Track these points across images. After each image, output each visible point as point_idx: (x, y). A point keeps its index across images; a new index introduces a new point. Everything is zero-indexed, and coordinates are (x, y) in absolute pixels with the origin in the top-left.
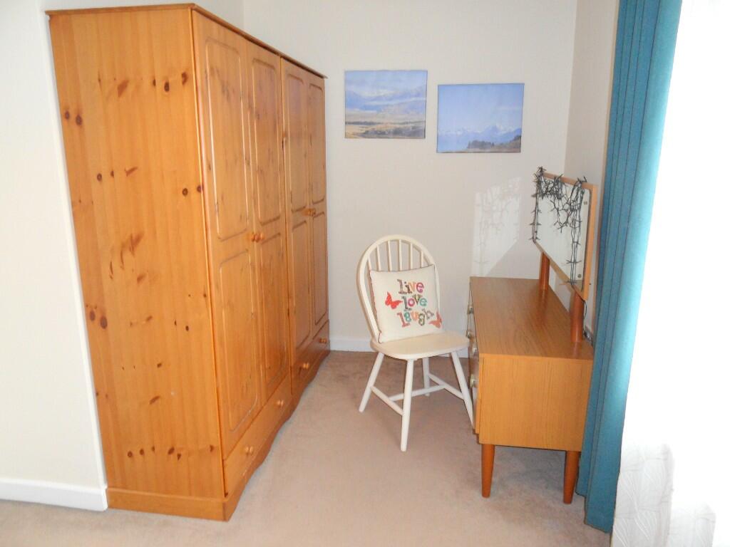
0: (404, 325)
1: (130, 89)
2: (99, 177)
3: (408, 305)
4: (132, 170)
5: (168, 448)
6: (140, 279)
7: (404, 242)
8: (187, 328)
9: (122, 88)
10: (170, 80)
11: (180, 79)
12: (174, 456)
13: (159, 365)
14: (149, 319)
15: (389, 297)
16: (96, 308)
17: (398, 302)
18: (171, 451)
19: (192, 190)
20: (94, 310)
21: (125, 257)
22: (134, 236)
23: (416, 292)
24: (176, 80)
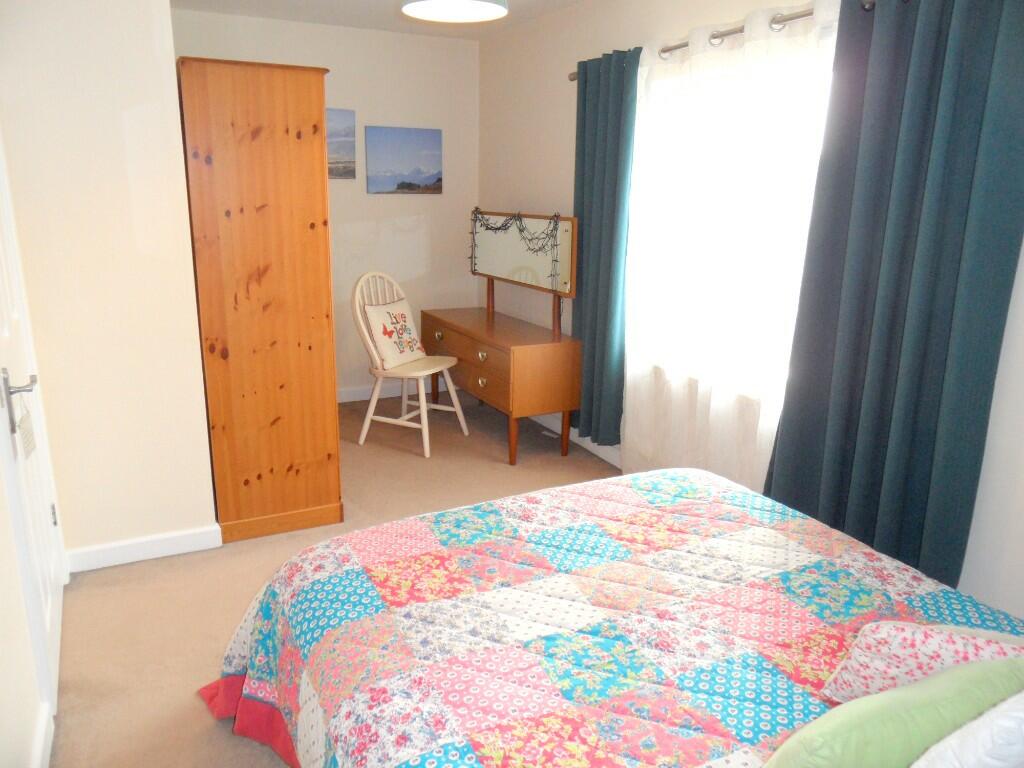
0: (402, 352)
1: (263, 135)
2: (228, 213)
3: (400, 335)
4: (263, 206)
5: (288, 465)
6: (265, 307)
7: (380, 277)
8: (310, 348)
9: (256, 133)
10: (303, 130)
11: (311, 130)
12: (293, 472)
13: (281, 387)
14: (274, 343)
15: (385, 328)
16: (217, 340)
17: (392, 332)
18: (290, 469)
19: (319, 224)
20: (215, 343)
21: (251, 287)
22: (261, 267)
23: (402, 323)
24: (307, 130)
